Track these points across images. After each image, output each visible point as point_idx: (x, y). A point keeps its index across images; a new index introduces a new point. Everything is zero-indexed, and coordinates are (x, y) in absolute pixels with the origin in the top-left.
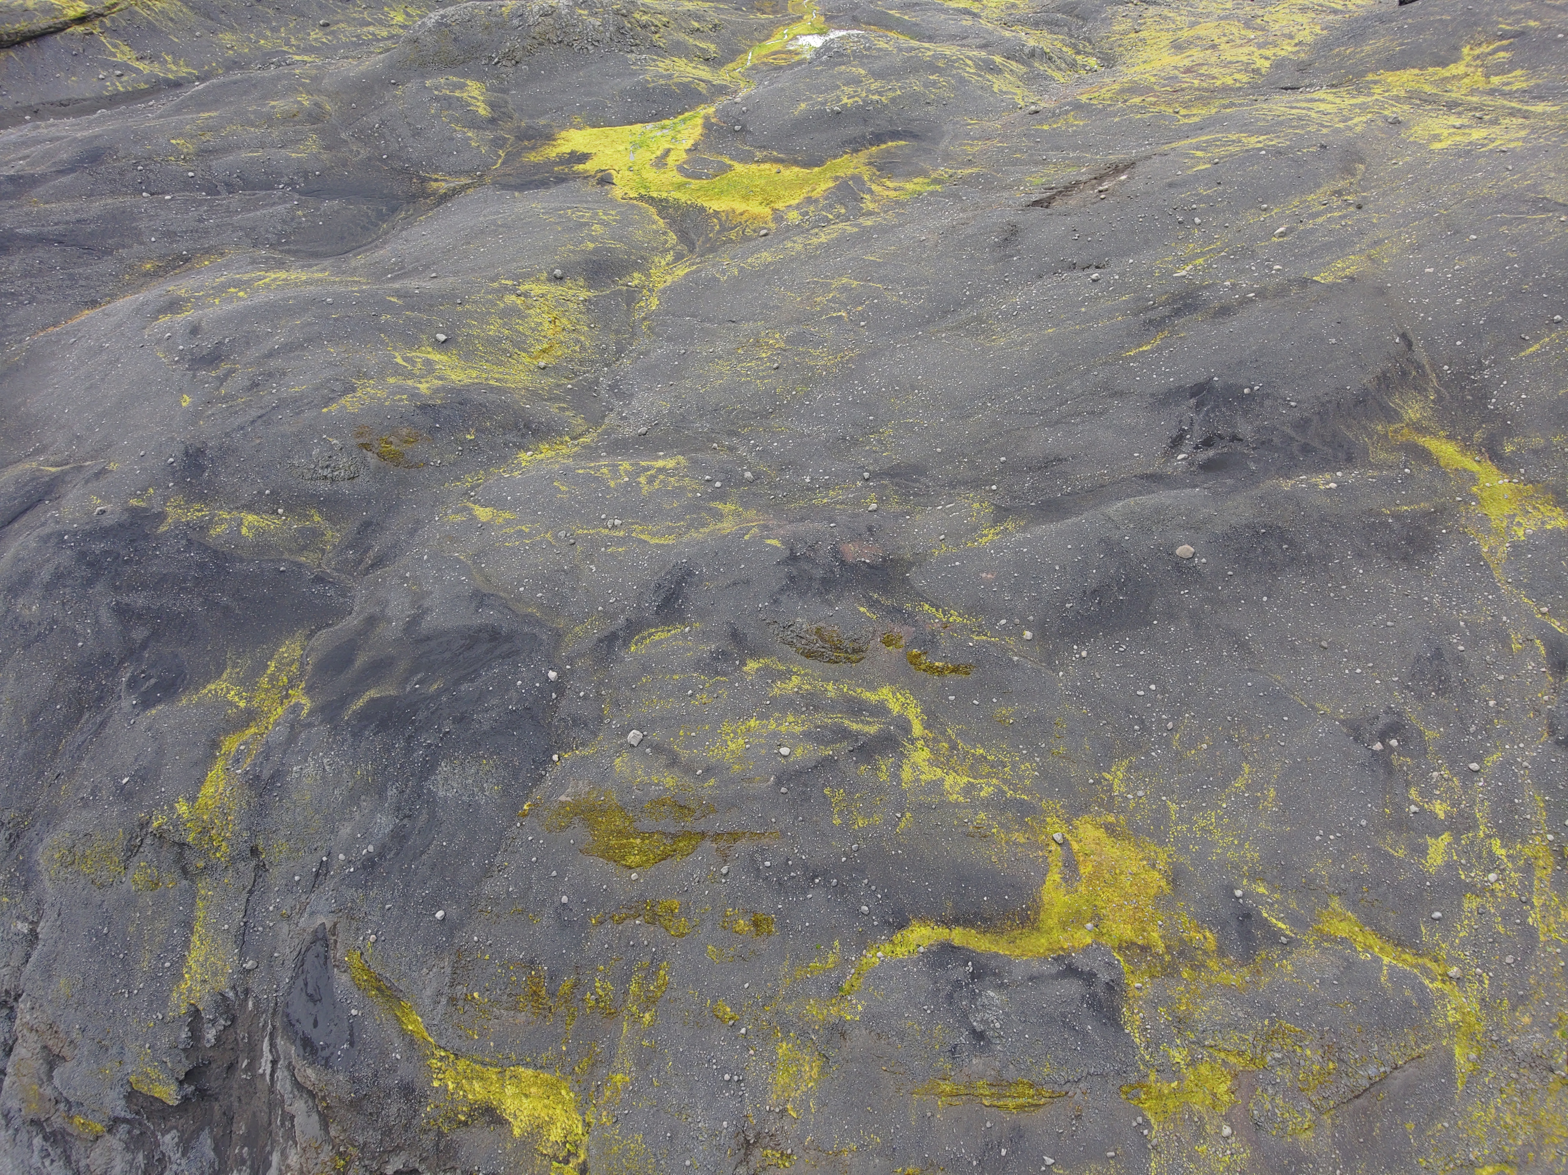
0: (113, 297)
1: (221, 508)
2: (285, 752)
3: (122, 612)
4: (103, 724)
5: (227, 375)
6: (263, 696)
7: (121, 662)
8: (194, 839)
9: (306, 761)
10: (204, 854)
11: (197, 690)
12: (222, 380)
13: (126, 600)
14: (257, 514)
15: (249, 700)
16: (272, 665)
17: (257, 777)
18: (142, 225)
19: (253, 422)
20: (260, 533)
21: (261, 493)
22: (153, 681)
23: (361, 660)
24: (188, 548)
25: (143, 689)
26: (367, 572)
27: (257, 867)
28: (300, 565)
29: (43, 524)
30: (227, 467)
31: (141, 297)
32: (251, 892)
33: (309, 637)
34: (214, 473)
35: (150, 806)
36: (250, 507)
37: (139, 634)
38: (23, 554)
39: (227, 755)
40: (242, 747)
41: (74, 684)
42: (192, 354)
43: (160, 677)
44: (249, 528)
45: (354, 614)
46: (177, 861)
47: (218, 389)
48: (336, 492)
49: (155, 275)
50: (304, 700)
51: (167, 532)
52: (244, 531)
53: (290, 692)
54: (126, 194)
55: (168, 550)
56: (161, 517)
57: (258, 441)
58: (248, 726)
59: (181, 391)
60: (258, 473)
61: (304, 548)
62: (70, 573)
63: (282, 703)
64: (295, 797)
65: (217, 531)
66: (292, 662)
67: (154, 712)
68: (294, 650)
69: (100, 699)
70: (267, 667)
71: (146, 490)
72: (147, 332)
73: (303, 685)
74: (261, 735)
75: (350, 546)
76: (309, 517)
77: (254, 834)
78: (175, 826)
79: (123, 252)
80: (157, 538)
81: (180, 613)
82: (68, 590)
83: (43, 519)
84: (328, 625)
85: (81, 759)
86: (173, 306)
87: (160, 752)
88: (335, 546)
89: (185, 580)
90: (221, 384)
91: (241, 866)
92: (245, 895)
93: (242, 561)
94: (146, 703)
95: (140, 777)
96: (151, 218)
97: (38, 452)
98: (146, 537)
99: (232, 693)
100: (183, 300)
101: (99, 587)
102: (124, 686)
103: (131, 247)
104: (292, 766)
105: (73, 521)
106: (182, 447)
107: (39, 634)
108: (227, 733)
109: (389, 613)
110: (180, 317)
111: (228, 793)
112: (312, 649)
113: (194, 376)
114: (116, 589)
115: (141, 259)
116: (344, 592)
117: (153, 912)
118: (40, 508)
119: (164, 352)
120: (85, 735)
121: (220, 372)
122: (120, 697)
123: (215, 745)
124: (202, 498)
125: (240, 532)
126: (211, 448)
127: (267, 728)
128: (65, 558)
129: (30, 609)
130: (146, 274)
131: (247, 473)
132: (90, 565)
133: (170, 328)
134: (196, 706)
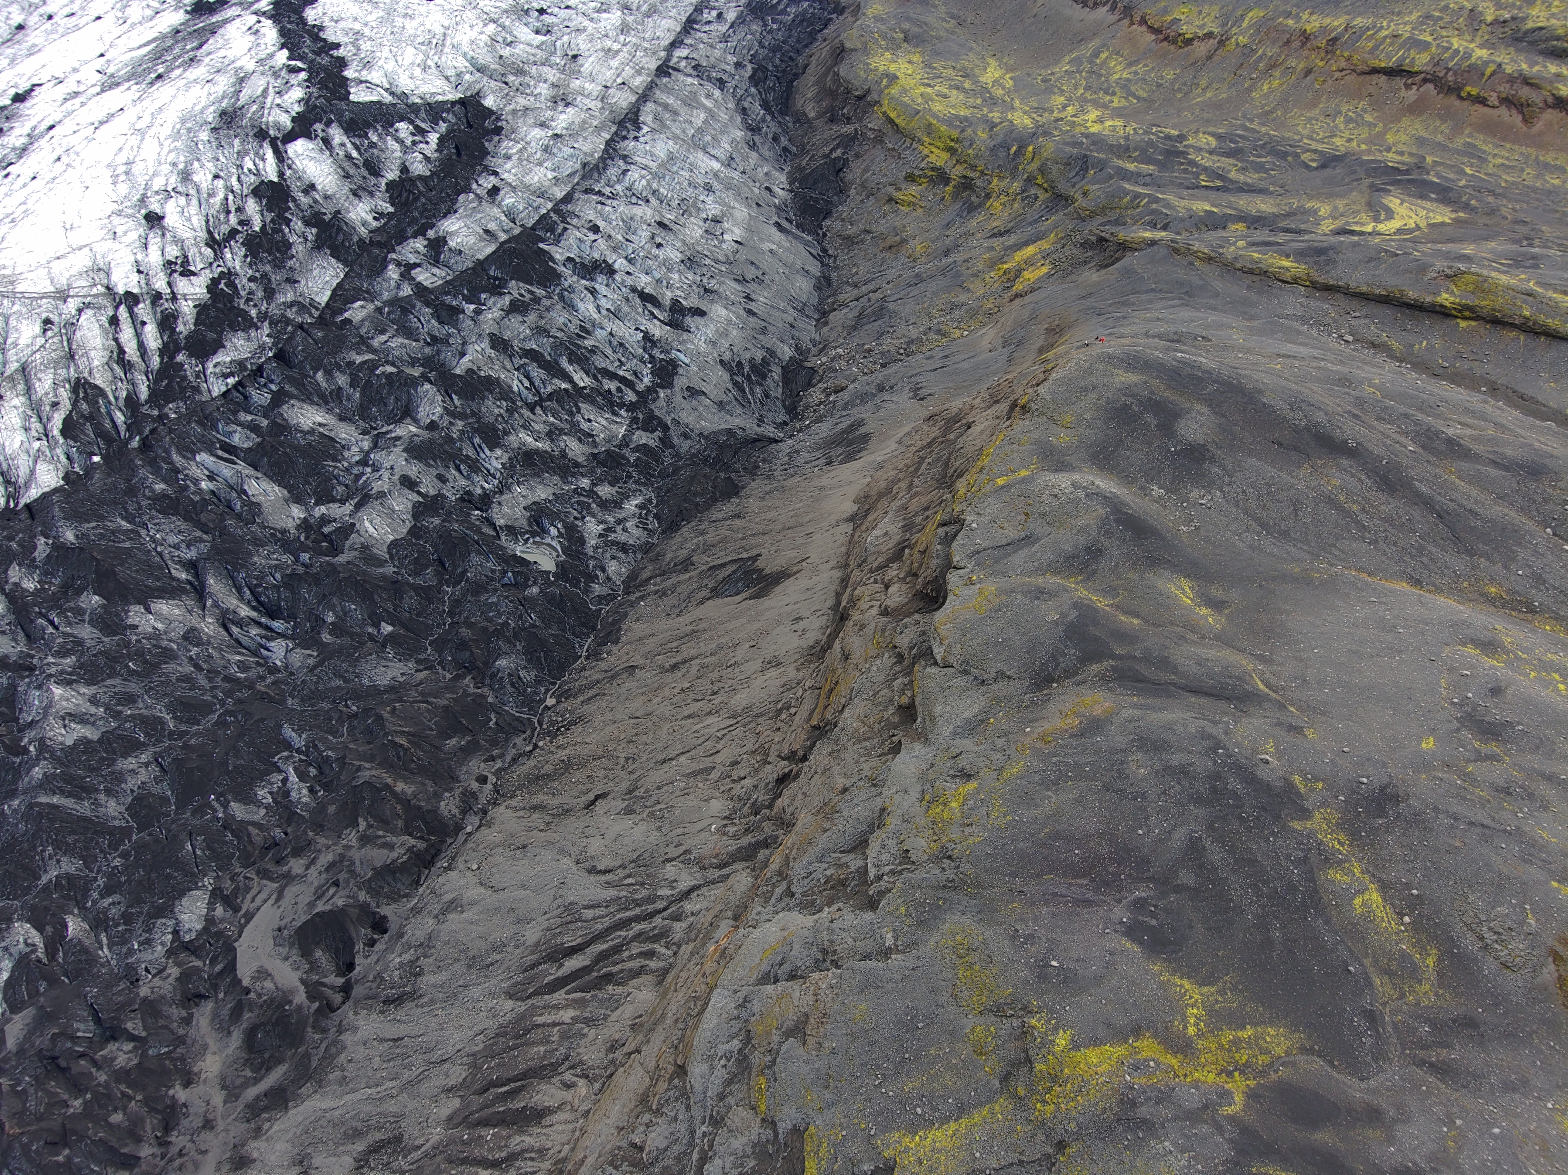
0: (1438, 590)
1: (1360, 860)
2: (1175, 1119)
3: (1194, 848)
4: (1088, 903)
5: (1488, 758)
6: (1213, 1047)
7: (1150, 879)
8: (1041, 1071)
9: (1182, 1152)
10: (1032, 1091)
11: (1174, 972)
12: (1480, 758)
13: (1208, 844)
14: (1384, 899)
15: (1200, 1035)
16: (1247, 1033)
17: (1134, 1104)
18: (1522, 554)
19: (1472, 823)
20: (1368, 916)
21: (1408, 886)
22: (1154, 922)
23: (1324, 1137)
24: (1298, 862)
25: (1141, 918)
26: (1422, 1063)
27: (1048, 1156)
28: (1369, 984)
29: (1214, 723)
30: (1404, 835)
31: (1465, 612)
32: (1021, 1163)
33: (1304, 1050)
34: (1388, 827)
35: (1046, 1005)
36: (1384, 887)
37: (1186, 877)
38: (1178, 728)
39: (1135, 1051)
40: (1152, 1064)
41: (1104, 851)
42: (1474, 709)
43: (1161, 926)
44: (1364, 904)
45: (1364, 1085)
46: (1012, 1064)
47: (1469, 761)
48: (1476, 960)
49: (1492, 601)
50: (1238, 1098)
51: (1296, 831)
52: (1358, 901)
53: (1236, 1074)
54: (1532, 518)
55: (1280, 847)
56: (1305, 814)
57: (1458, 844)
58: (1175, 1053)
59: (1433, 731)
60: (1426, 868)
61: (1390, 973)
62: (1194, 778)
63: (1219, 1074)
64: (1139, 1162)
65: (1337, 875)
66: (1266, 1052)
67: (1128, 945)
68: (1279, 1044)
69: (1107, 884)
70: (1243, 1027)
71: (1317, 781)
72: (1447, 649)
73: (1252, 1083)
74: (1176, 1076)
75: (1433, 1026)
76: (1425, 953)
77: (1078, 1136)
78: (1043, 1044)
79: (1483, 563)
80: (1283, 827)
81: (1232, 900)
82: (1178, 788)
83: (1217, 718)
84: (1331, 1063)
85: (1047, 903)
86: (1490, 646)
87: (1098, 980)
88: (1418, 1004)
89: (1265, 882)
90: (1475, 761)
91: (1040, 1137)
92: (1014, 1157)
93: (1327, 922)
94: (1132, 931)
95: (1066, 977)
96: (1535, 553)
97: (1261, 658)
98: (1277, 817)
99: (1195, 1011)
100: (1503, 648)
101: (1201, 812)
102: (1131, 898)
103: (1495, 564)
104: (1167, 1138)
105: (1238, 745)
106: (1386, 780)
107: (1124, 791)
108: (1155, 1036)
109: (1400, 1131)
110: (1488, 662)
111: (1102, 1079)
112: (1294, 1064)
113: (1458, 730)
114: (1210, 827)
115: (1492, 579)
116: (1379, 1055)
117: (957, 1065)
118: (1222, 705)
119: (1449, 684)
120: (1067, 893)
121: (1485, 749)
122: (1119, 901)
123: (1137, 1031)
124: (1354, 835)
125: (1353, 898)
126: (1409, 806)
127: (1186, 1075)
128: (1203, 765)
129: (1138, 768)
130: (1483, 594)
131: (1416, 858)
132: (1214, 789)
133: (1472, 667)
134: (1161, 984)
